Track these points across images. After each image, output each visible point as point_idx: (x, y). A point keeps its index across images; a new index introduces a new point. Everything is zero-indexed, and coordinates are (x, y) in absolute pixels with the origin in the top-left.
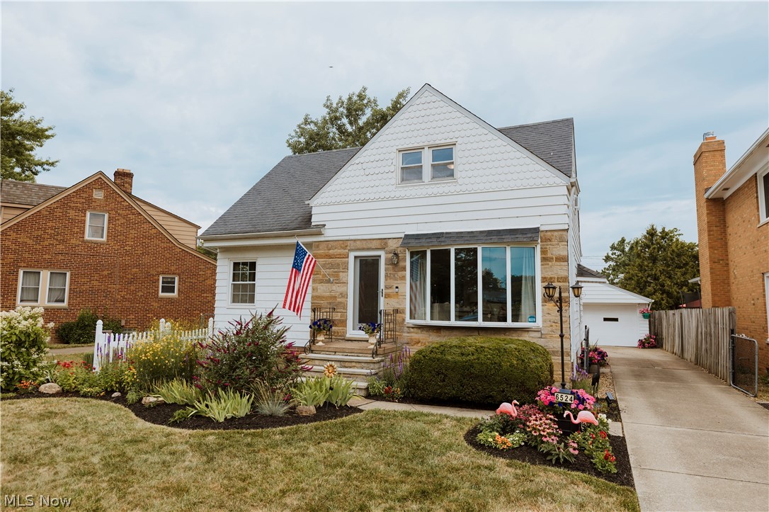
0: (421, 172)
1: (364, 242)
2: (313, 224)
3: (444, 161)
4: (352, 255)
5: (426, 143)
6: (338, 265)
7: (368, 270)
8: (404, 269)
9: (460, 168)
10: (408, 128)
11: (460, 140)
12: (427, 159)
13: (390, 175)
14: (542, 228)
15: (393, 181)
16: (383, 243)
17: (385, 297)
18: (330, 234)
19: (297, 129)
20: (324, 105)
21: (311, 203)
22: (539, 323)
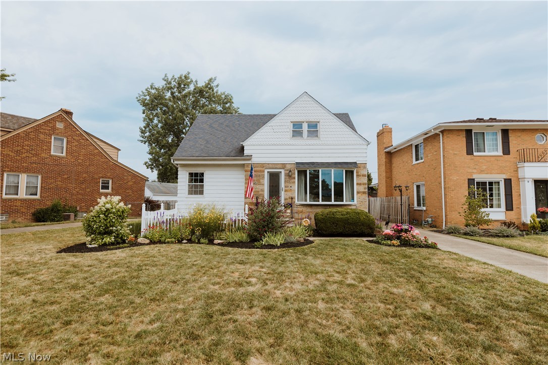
0: (302, 133)
1: (273, 165)
2: (245, 154)
3: (314, 129)
4: (266, 171)
5: (305, 120)
6: (260, 175)
7: (274, 178)
8: (294, 178)
9: (321, 133)
10: (296, 112)
11: (321, 121)
12: (305, 127)
13: (287, 133)
14: (358, 162)
15: (289, 137)
16: (283, 166)
17: (285, 191)
18: (255, 160)
19: (144, 91)
20: (163, 79)
21: (244, 143)
22: (355, 202)
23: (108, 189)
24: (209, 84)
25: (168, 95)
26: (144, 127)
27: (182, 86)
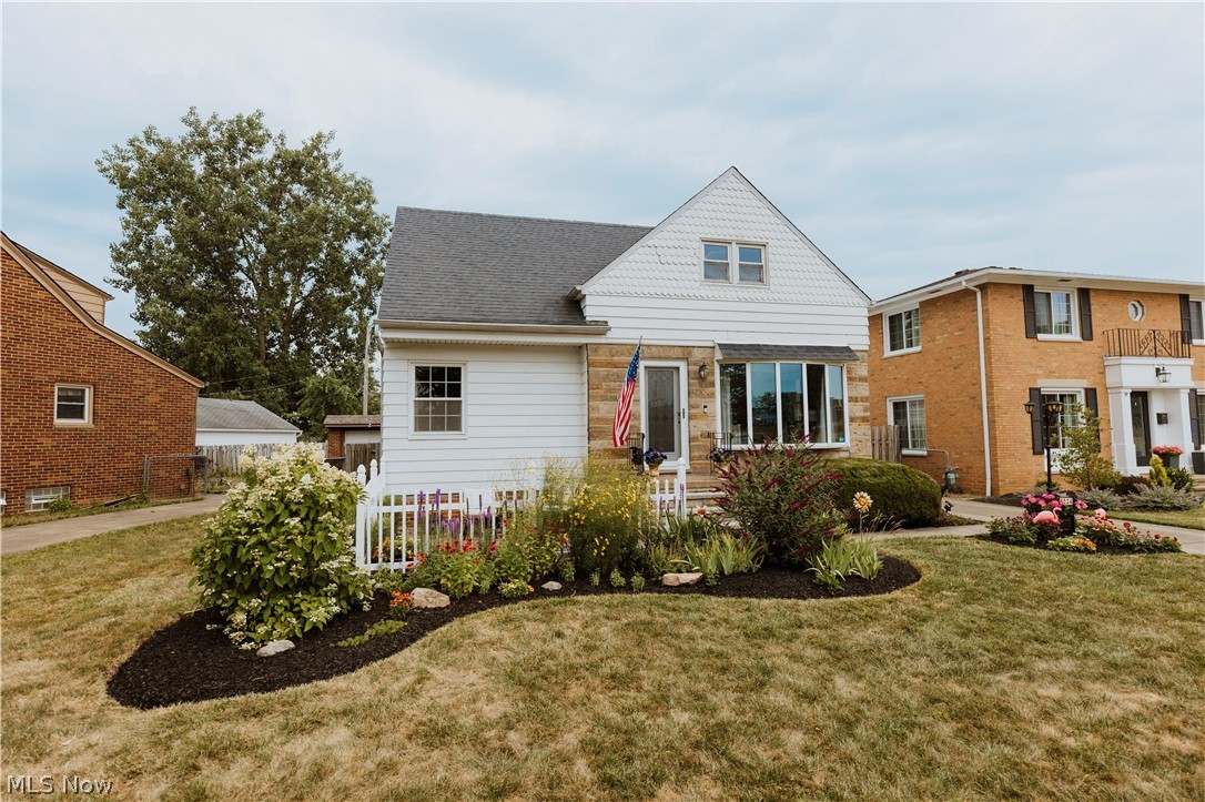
0: (727, 271)
1: (661, 350)
2: (588, 319)
3: (753, 261)
4: (642, 365)
5: (733, 238)
8: (713, 384)
9: (772, 273)
10: (713, 215)
11: (770, 242)
12: (734, 256)
13: (693, 268)
14: (853, 348)
15: (697, 277)
16: (686, 352)
17: (689, 418)
18: (614, 336)
19: (124, 146)
20: (184, 120)
21: (585, 289)
22: (847, 443)
23: (82, 417)
24: (315, 147)
25: (198, 166)
26: (124, 245)
27: (241, 145)
